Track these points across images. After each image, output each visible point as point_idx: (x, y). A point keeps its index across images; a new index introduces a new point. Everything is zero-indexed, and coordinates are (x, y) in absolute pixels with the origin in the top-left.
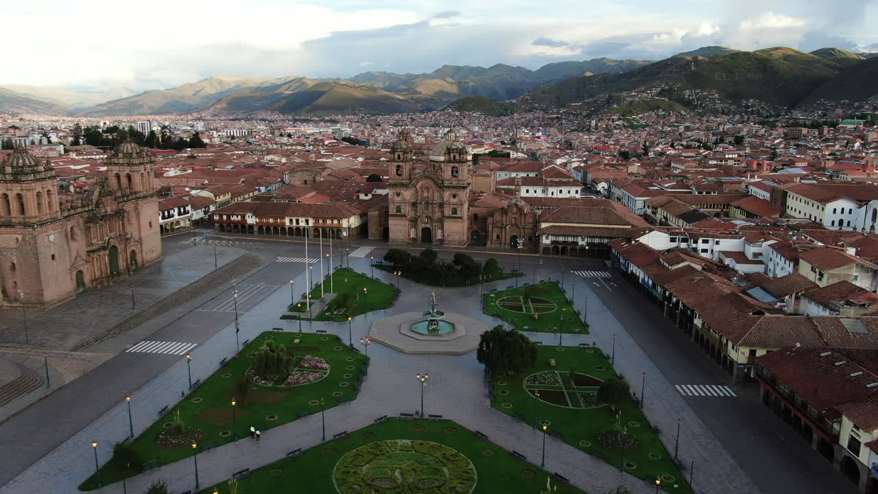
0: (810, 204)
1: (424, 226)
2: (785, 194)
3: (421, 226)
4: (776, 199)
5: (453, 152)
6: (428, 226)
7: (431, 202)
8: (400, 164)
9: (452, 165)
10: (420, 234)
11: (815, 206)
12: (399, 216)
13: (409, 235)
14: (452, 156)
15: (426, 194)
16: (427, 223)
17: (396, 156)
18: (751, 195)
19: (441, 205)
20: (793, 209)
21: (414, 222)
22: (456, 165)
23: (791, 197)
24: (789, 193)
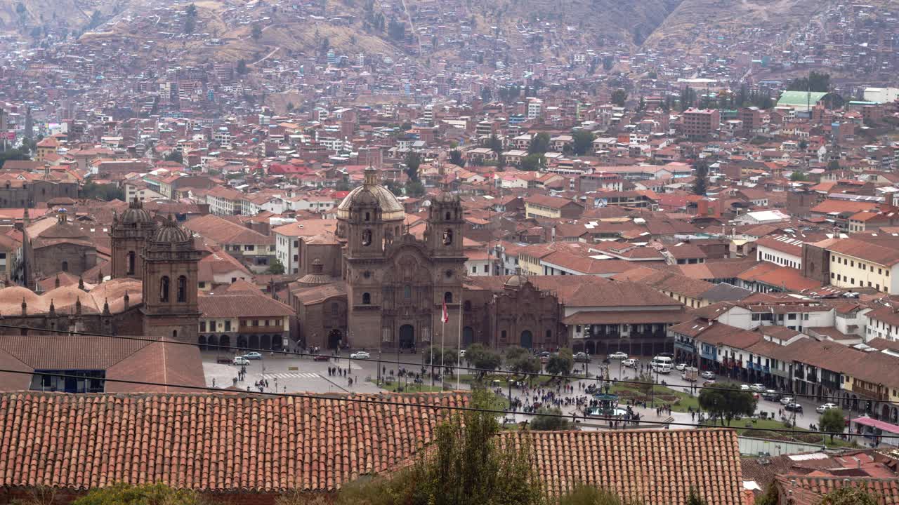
0: (868, 268)
1: (404, 322)
2: (826, 255)
3: (401, 322)
4: (812, 264)
5: (447, 208)
6: (411, 322)
7: (415, 285)
8: (371, 227)
9: (446, 227)
10: (397, 335)
11: (876, 270)
12: (370, 308)
13: (382, 339)
14: (444, 213)
15: (407, 273)
16: (410, 317)
17: (364, 217)
18: (761, 261)
19: (428, 289)
20: (842, 278)
21: (388, 316)
22: (452, 227)
23: (836, 259)
24: (833, 253)
